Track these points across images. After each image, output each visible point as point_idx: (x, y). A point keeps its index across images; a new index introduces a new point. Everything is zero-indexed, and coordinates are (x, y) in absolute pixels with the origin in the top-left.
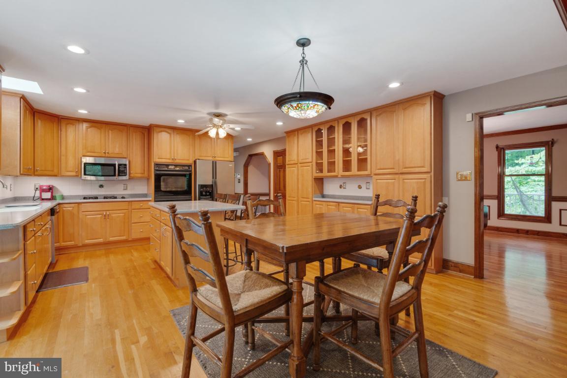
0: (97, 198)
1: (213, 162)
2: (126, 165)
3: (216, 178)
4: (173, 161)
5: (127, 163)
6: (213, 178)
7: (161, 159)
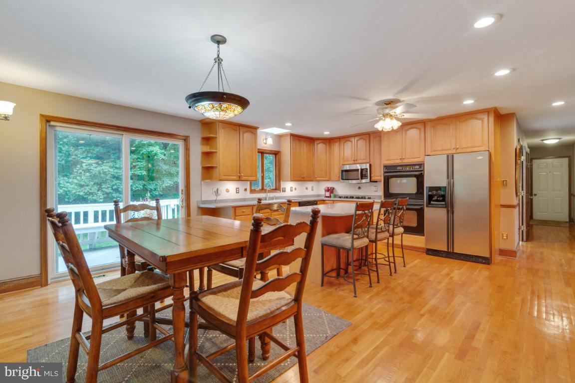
0: (353, 198)
1: (448, 156)
2: (367, 169)
3: (453, 178)
4: (401, 162)
5: (368, 167)
6: (448, 178)
7: (390, 160)
